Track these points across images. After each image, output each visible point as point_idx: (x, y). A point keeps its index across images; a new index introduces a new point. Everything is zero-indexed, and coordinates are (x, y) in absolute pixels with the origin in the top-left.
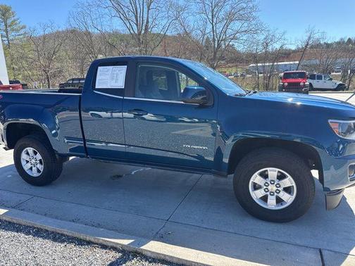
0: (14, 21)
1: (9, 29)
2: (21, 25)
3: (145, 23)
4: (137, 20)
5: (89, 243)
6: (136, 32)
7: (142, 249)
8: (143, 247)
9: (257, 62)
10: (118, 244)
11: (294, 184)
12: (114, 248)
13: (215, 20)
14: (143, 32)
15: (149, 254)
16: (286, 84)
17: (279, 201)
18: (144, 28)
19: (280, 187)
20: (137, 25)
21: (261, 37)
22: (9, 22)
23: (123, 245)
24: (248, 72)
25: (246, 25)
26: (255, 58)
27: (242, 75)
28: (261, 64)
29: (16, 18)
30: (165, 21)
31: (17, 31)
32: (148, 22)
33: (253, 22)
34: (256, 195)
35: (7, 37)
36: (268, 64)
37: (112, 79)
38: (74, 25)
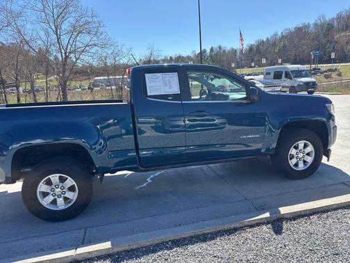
10: (262, 219)
11: (313, 149)
19: (305, 153)
27: (89, 88)
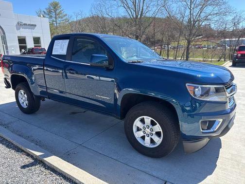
0: (61, 11)
1: (57, 16)
2: (65, 13)
3: (141, 11)
4: (135, 8)
5: (22, 151)
6: (134, 16)
7: (44, 160)
8: (45, 159)
9: (225, 38)
11: (161, 131)
12: (32, 156)
13: (192, 6)
14: (139, 16)
15: (47, 164)
16: (239, 55)
17: (152, 141)
18: (140, 13)
19: (152, 131)
20: (135, 11)
21: (229, 18)
22: (58, 12)
23: (36, 156)
24: (219, 45)
25: (216, 8)
26: (223, 34)
27: (213, 48)
28: (228, 39)
29: (62, 9)
30: (155, 8)
31: (62, 17)
32: (143, 9)
33: (223, 6)
34: (138, 135)
35: (56, 22)
36: (234, 39)
37: (61, 48)
38: (95, 13)
